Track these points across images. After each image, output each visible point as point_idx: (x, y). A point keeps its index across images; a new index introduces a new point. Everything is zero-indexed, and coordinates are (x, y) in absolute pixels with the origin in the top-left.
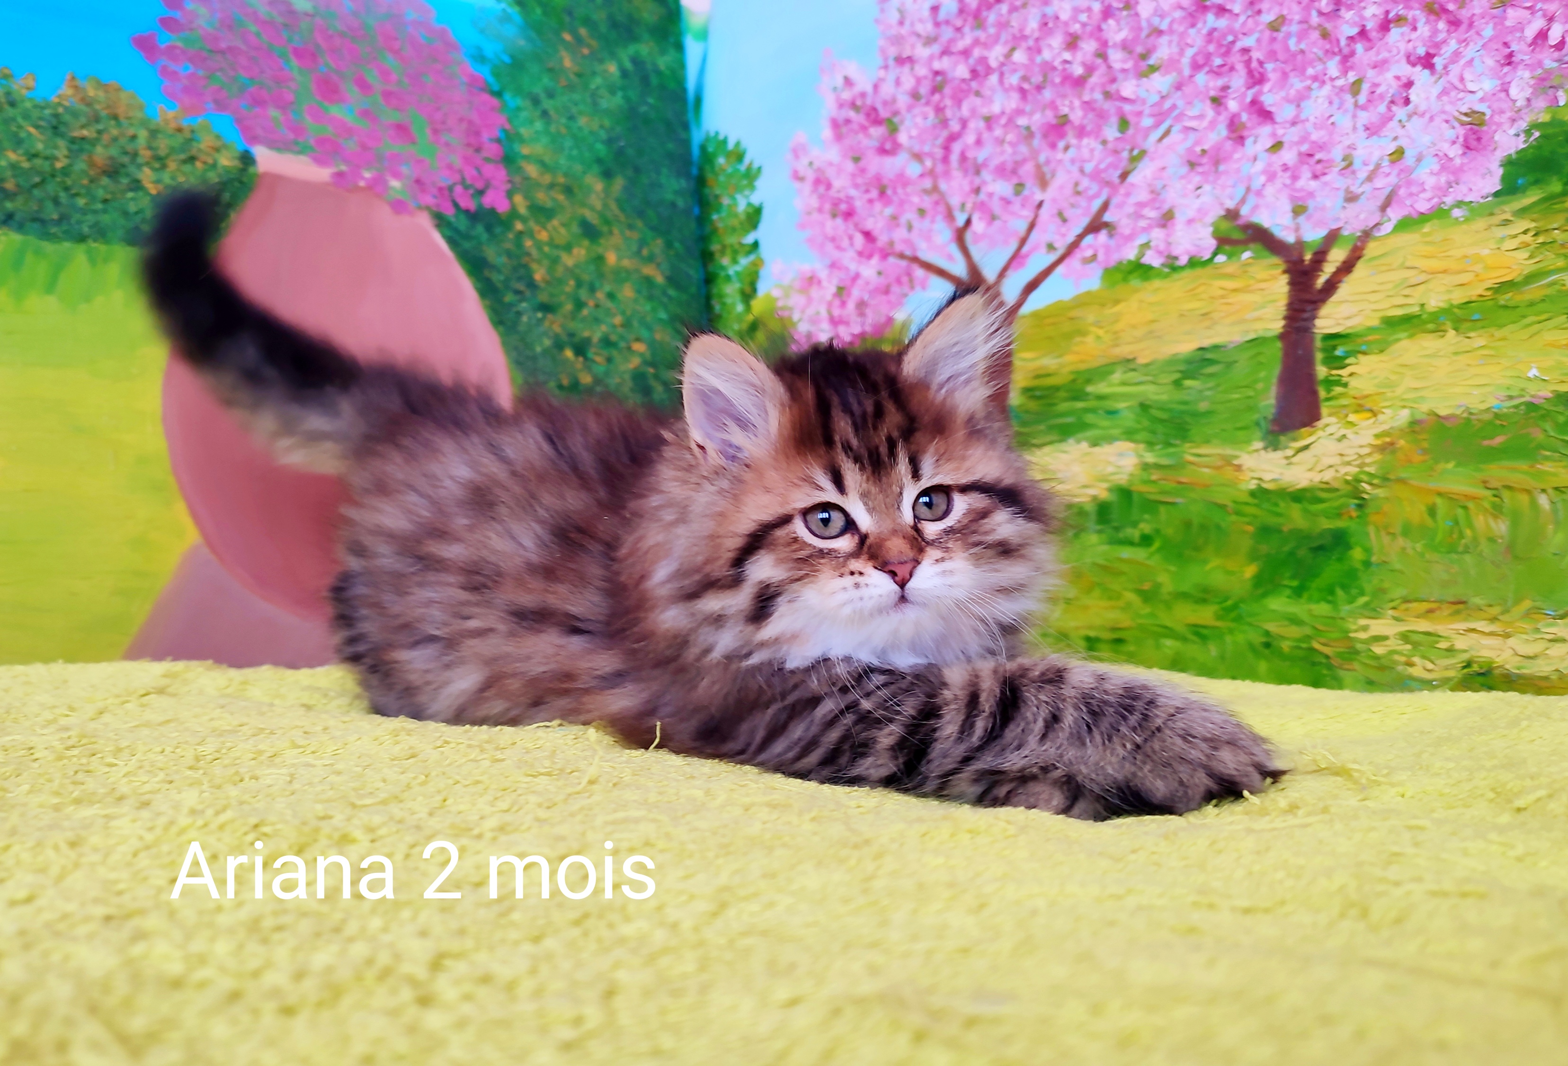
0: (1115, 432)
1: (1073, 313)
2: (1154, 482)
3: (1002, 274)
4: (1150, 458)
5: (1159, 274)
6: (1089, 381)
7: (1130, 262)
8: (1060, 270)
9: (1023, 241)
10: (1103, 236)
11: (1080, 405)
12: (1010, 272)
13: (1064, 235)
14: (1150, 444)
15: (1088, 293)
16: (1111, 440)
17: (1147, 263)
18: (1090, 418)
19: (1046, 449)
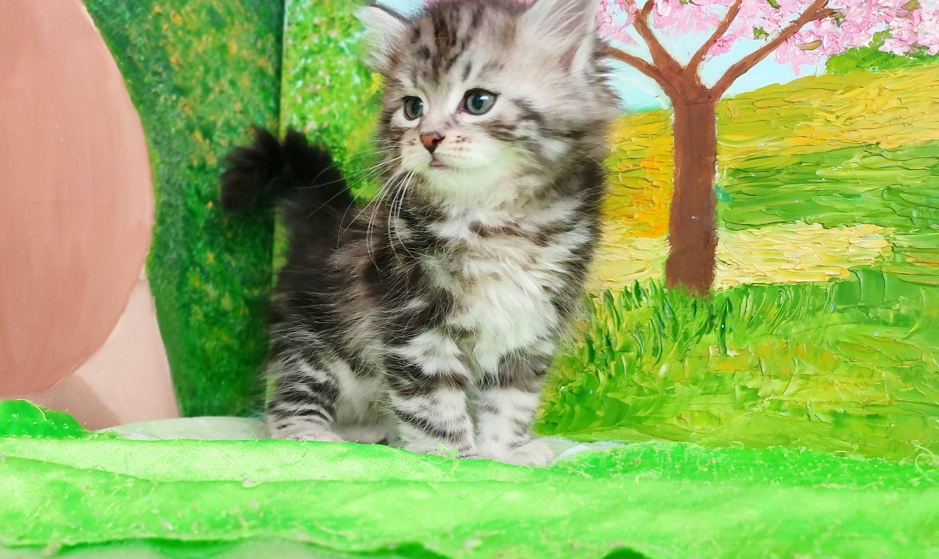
0: (858, 215)
1: (793, 98)
2: (910, 264)
3: (699, 57)
4: (903, 241)
5: (902, 62)
6: (818, 164)
7: (863, 49)
8: (772, 55)
9: (723, 27)
10: (827, 24)
11: (808, 187)
12: (708, 56)
13: (777, 22)
14: (903, 229)
15: (813, 78)
16: (850, 222)
17: (889, 51)
18: (823, 201)
19: (766, 230)
